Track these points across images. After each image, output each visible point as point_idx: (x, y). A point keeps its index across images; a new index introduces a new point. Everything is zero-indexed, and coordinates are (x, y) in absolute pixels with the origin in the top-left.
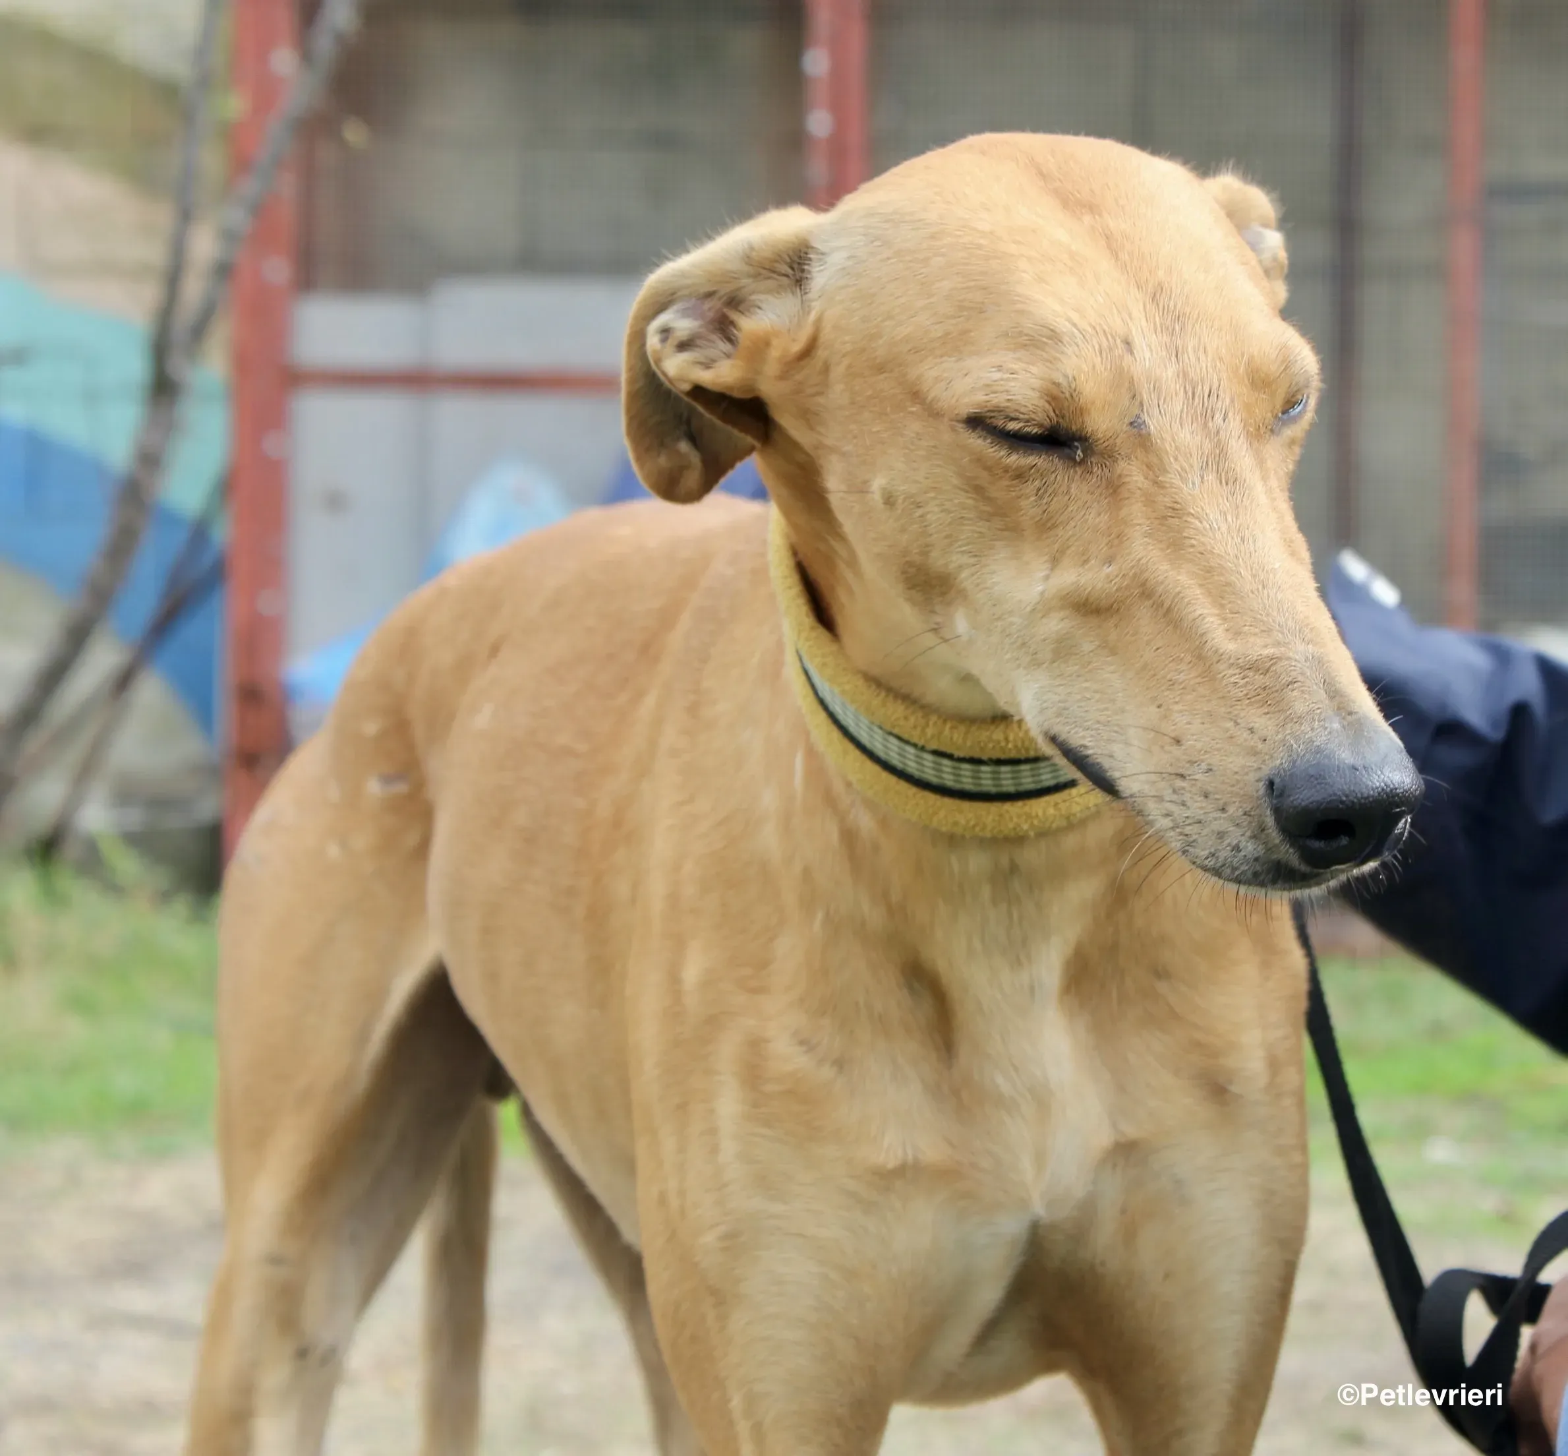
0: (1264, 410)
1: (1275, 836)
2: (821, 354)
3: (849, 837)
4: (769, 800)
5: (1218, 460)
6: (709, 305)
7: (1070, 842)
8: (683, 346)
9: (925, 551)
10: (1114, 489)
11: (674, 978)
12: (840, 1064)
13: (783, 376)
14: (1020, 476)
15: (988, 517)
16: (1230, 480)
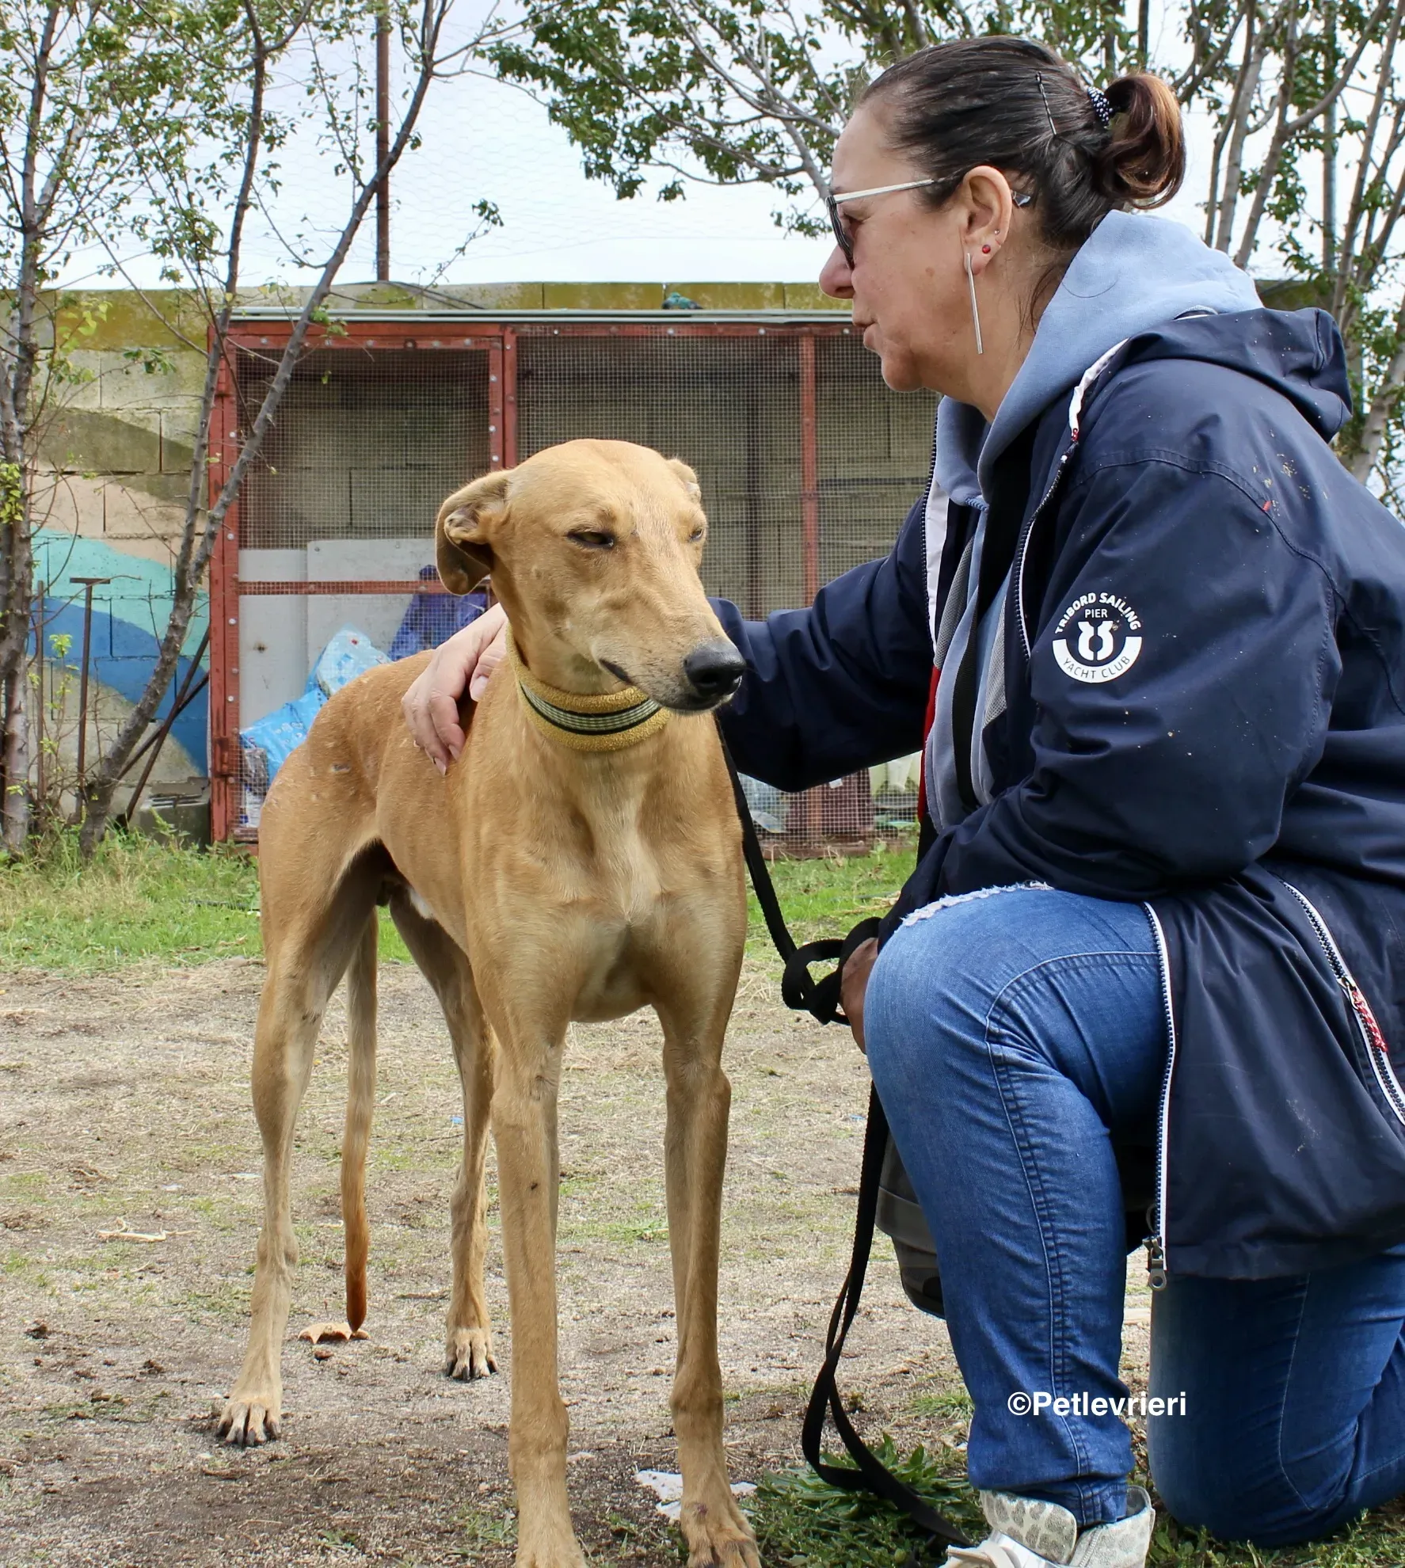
0: (685, 533)
1: (688, 682)
2: (512, 521)
3: (543, 758)
4: (513, 752)
5: (665, 548)
6: (468, 510)
7: (633, 754)
8: (458, 525)
9: (553, 595)
10: (625, 558)
11: (477, 834)
12: (545, 860)
13: (497, 533)
14: (588, 556)
15: (576, 576)
16: (671, 556)
